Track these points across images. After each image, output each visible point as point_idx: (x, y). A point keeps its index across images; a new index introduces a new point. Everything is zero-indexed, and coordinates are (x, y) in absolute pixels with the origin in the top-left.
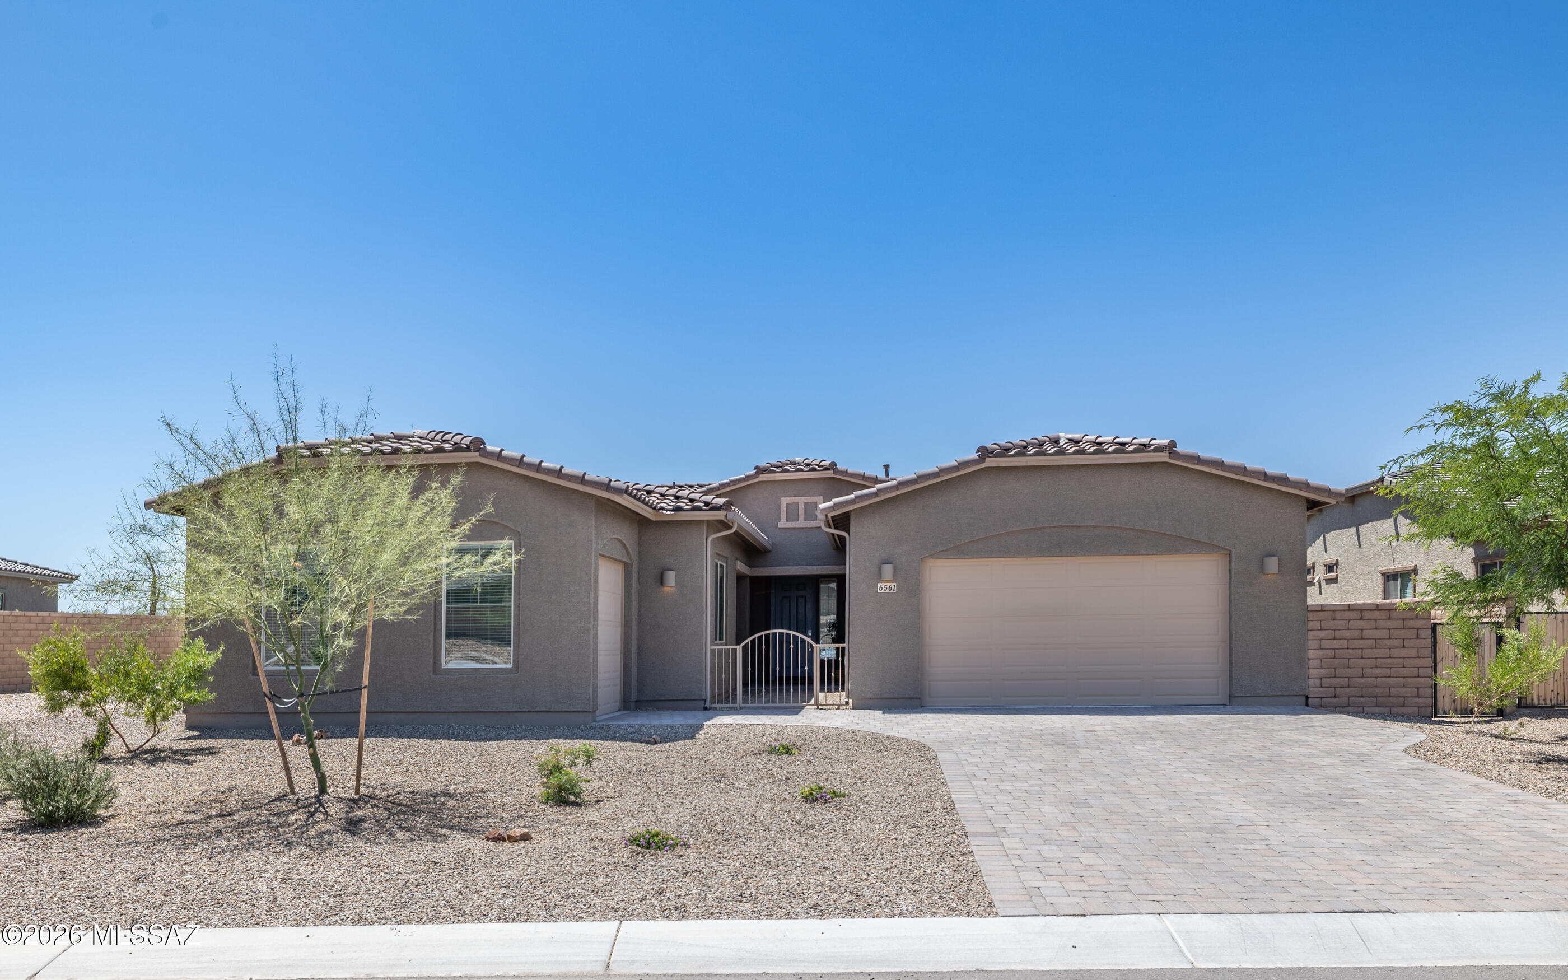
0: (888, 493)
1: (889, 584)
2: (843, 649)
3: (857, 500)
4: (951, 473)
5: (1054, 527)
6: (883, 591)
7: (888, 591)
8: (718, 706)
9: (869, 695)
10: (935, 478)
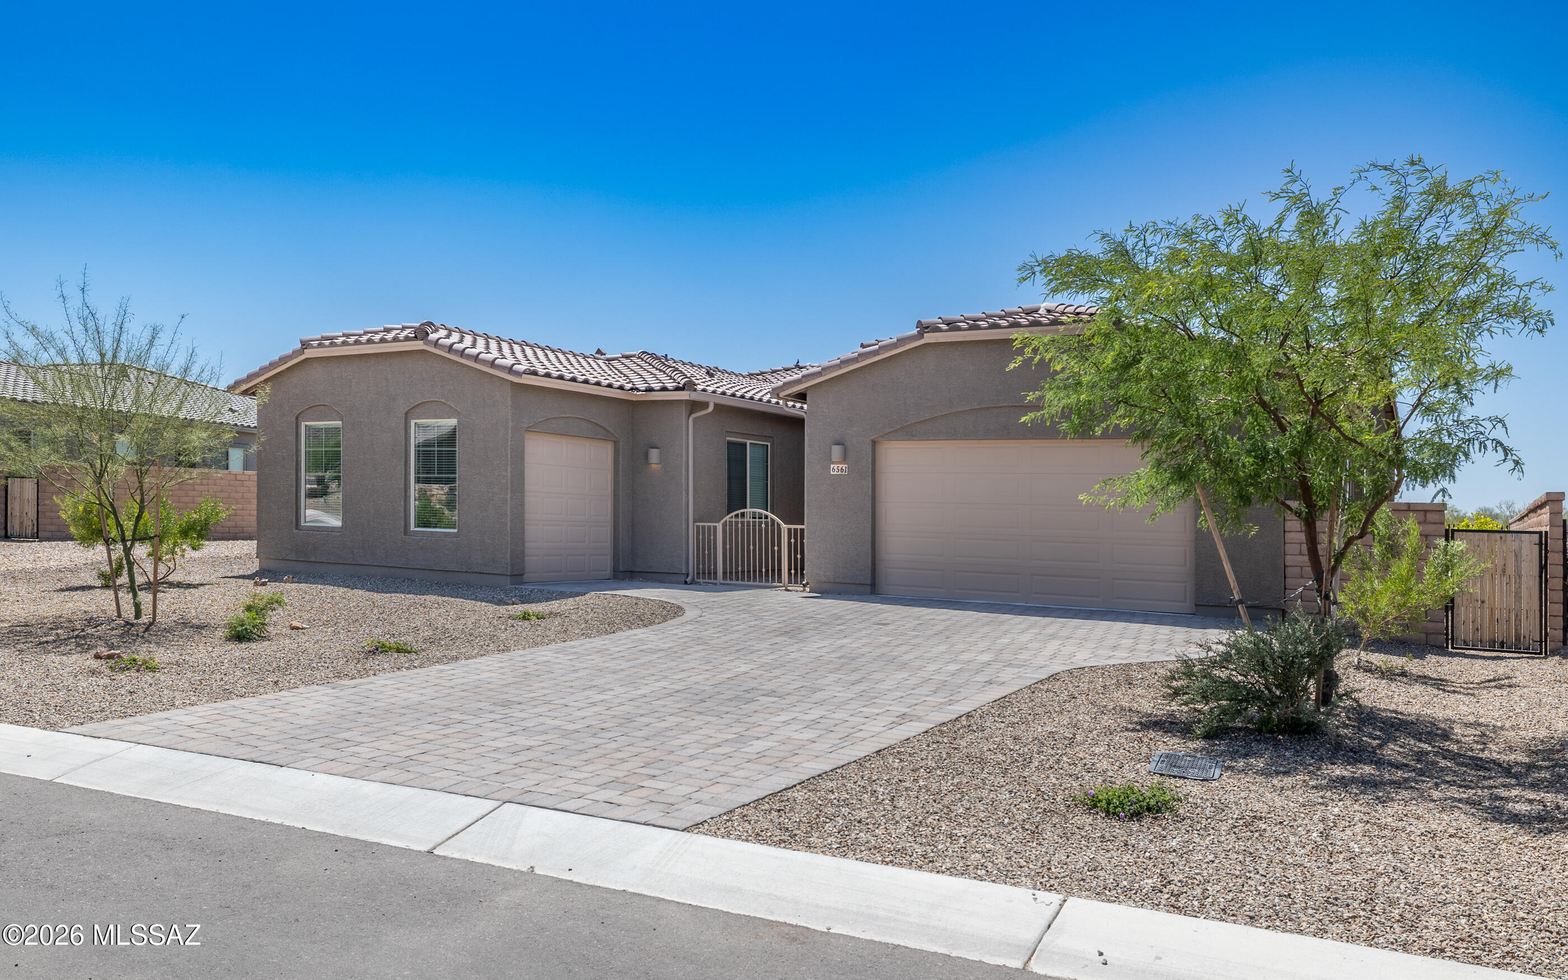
0: (832, 372)
1: (841, 466)
2: (802, 530)
3: (803, 380)
4: (890, 350)
5: (1001, 407)
6: (835, 473)
7: (840, 473)
8: (701, 580)
9: (824, 579)
10: (875, 356)
